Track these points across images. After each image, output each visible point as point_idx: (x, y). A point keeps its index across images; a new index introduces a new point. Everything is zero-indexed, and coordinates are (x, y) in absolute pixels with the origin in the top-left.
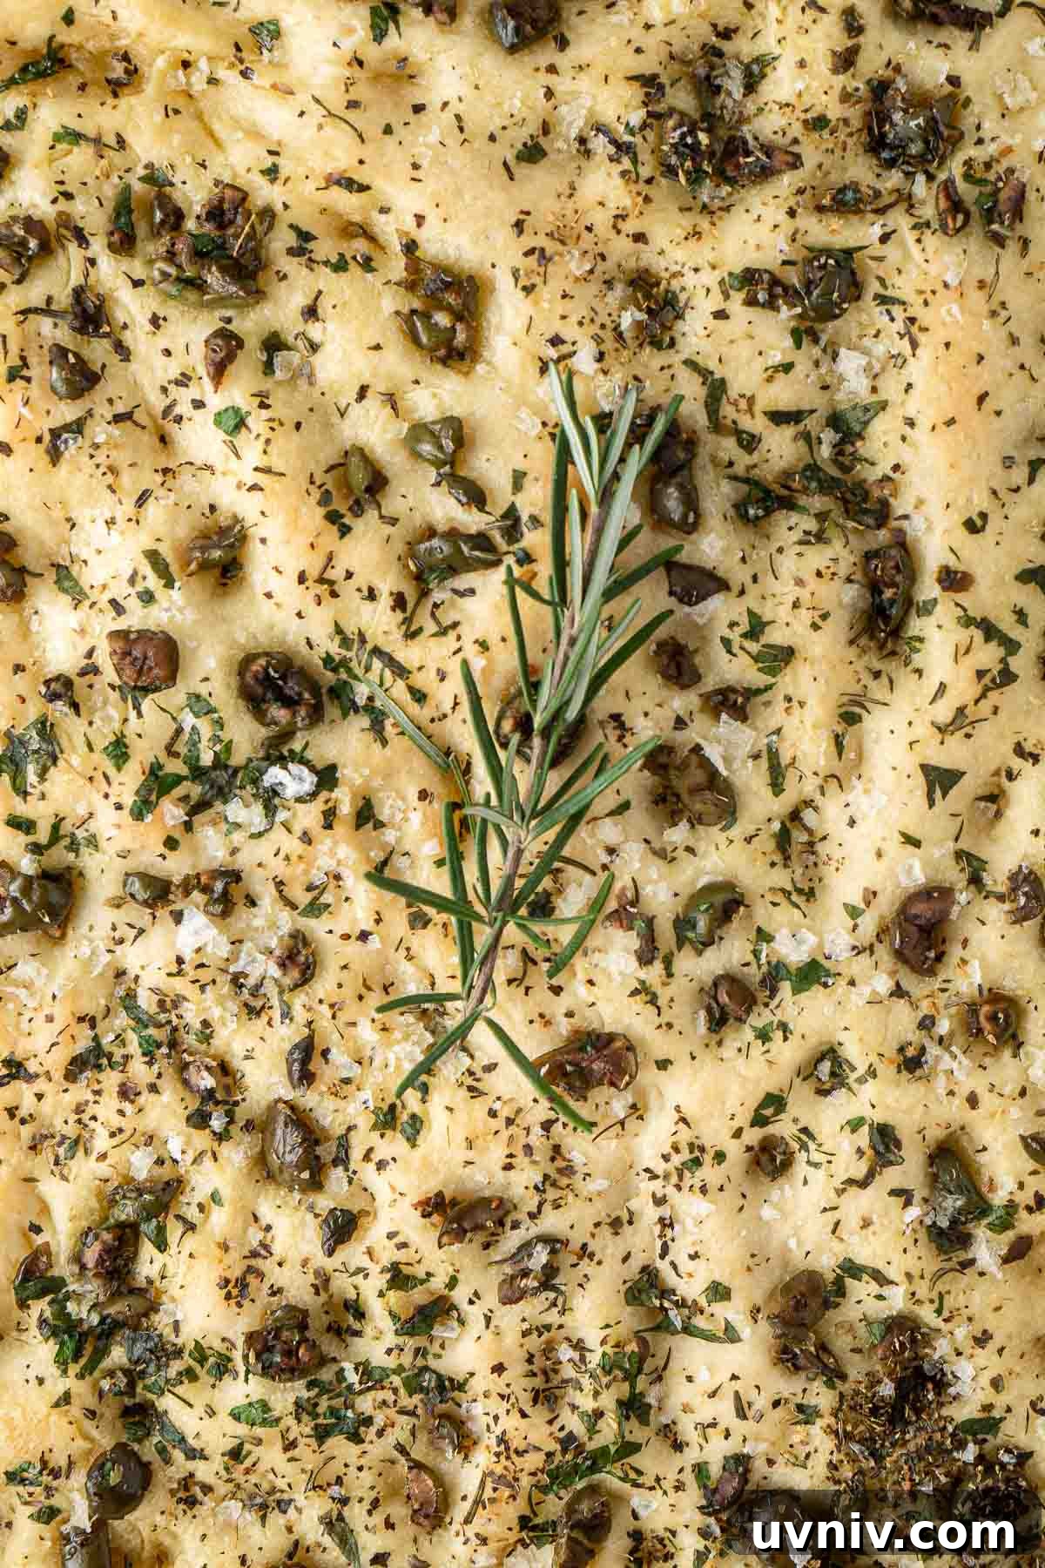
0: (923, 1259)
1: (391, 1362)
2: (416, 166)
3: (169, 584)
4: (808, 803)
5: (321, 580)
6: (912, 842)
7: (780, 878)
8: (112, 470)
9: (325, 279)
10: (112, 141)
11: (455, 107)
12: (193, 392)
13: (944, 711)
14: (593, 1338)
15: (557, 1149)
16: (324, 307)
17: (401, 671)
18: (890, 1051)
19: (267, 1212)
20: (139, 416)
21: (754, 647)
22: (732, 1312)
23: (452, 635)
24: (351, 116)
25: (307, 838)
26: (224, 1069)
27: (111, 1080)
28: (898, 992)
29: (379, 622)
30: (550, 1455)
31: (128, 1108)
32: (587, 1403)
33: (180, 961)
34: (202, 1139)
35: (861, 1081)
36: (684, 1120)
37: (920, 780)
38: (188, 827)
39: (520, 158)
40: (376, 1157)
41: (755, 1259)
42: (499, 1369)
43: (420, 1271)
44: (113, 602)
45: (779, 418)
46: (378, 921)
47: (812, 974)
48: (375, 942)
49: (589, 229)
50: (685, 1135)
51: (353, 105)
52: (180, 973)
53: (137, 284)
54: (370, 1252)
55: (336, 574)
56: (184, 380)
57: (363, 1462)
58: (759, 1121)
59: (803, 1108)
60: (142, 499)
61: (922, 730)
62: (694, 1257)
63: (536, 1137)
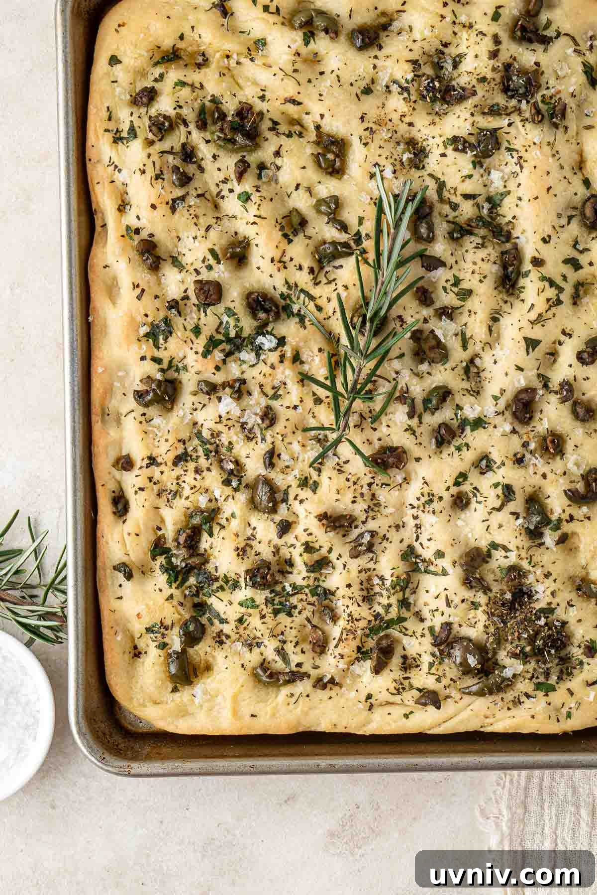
0: (523, 541)
1: (304, 583)
2: (321, 95)
3: (219, 262)
4: (477, 355)
5: (280, 262)
6: (520, 369)
7: (466, 385)
8: (196, 216)
9: (283, 140)
10: (198, 86)
11: (337, 72)
12: (229, 186)
13: (533, 315)
14: (387, 574)
15: (373, 495)
16: (283, 152)
17: (312, 298)
18: (511, 456)
19: (254, 522)
20: (207, 196)
21: (456, 290)
22: (445, 563)
23: (333, 283)
24: (295, 75)
25: (273, 367)
26: (237, 463)
27: (191, 466)
28: (514, 431)
29: (303, 279)
30: (369, 621)
31: (198, 477)
32: (385, 601)
33: (220, 417)
34: (228, 491)
35: (499, 468)
36: (426, 483)
37: (523, 343)
38: (224, 362)
39: (363, 92)
40: (299, 498)
41: (454, 542)
42: (349, 586)
43: (317, 546)
44: (196, 270)
45: (467, 197)
46: (301, 401)
47: (479, 423)
48: (300, 410)
49: (390, 120)
50: (426, 490)
51: (295, 71)
52: (220, 422)
53: (208, 142)
54: (296, 538)
55: (286, 259)
56: (225, 181)
57: (292, 625)
58: (457, 484)
59: (474, 479)
60: (208, 228)
61: (525, 323)
62: (430, 540)
63: (365, 490)
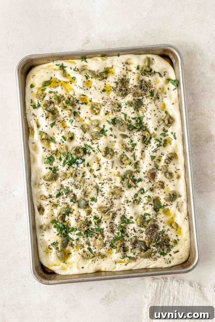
0: (154, 212)
1: (94, 228)
2: (91, 93)
3: (65, 140)
4: (138, 161)
5: (82, 139)
6: (150, 165)
7: (135, 170)
8: (58, 128)
9: (80, 105)
10: (56, 92)
11: (95, 86)
12: (67, 118)
13: (153, 150)
14: (117, 224)
15: (112, 202)
16: (81, 108)
17: (92, 148)
18: (149, 189)
19: (80, 211)
20: (61, 121)
21: (131, 144)
22: (134, 220)
25: (82, 168)
26: (74, 195)
27: (61, 197)
28: (150, 182)
29: (89, 143)
30: (114, 238)
31: (64, 200)
32: (117, 232)
33: (69, 182)
34: (72, 203)
35: (146, 192)
36: (126, 197)
37: (150, 157)
38: (69, 168)
39: (102, 91)
40: (92, 204)
41: (135, 214)
42: (107, 227)
43: (98, 217)
44: (59, 143)
45: (133, 119)
46: (90, 177)
47: (140, 180)
48: (90, 180)
49: (111, 99)
50: (126, 199)
51: (83, 87)
52: (69, 184)
53: (60, 107)
54: (92, 215)
55: (84, 138)
56: (65, 117)
57: (92, 240)
58: (135, 197)
59: (140, 195)
60: (62, 131)
61: (151, 152)
62: (128, 213)
63: (110, 201)
